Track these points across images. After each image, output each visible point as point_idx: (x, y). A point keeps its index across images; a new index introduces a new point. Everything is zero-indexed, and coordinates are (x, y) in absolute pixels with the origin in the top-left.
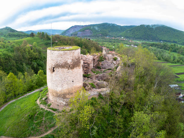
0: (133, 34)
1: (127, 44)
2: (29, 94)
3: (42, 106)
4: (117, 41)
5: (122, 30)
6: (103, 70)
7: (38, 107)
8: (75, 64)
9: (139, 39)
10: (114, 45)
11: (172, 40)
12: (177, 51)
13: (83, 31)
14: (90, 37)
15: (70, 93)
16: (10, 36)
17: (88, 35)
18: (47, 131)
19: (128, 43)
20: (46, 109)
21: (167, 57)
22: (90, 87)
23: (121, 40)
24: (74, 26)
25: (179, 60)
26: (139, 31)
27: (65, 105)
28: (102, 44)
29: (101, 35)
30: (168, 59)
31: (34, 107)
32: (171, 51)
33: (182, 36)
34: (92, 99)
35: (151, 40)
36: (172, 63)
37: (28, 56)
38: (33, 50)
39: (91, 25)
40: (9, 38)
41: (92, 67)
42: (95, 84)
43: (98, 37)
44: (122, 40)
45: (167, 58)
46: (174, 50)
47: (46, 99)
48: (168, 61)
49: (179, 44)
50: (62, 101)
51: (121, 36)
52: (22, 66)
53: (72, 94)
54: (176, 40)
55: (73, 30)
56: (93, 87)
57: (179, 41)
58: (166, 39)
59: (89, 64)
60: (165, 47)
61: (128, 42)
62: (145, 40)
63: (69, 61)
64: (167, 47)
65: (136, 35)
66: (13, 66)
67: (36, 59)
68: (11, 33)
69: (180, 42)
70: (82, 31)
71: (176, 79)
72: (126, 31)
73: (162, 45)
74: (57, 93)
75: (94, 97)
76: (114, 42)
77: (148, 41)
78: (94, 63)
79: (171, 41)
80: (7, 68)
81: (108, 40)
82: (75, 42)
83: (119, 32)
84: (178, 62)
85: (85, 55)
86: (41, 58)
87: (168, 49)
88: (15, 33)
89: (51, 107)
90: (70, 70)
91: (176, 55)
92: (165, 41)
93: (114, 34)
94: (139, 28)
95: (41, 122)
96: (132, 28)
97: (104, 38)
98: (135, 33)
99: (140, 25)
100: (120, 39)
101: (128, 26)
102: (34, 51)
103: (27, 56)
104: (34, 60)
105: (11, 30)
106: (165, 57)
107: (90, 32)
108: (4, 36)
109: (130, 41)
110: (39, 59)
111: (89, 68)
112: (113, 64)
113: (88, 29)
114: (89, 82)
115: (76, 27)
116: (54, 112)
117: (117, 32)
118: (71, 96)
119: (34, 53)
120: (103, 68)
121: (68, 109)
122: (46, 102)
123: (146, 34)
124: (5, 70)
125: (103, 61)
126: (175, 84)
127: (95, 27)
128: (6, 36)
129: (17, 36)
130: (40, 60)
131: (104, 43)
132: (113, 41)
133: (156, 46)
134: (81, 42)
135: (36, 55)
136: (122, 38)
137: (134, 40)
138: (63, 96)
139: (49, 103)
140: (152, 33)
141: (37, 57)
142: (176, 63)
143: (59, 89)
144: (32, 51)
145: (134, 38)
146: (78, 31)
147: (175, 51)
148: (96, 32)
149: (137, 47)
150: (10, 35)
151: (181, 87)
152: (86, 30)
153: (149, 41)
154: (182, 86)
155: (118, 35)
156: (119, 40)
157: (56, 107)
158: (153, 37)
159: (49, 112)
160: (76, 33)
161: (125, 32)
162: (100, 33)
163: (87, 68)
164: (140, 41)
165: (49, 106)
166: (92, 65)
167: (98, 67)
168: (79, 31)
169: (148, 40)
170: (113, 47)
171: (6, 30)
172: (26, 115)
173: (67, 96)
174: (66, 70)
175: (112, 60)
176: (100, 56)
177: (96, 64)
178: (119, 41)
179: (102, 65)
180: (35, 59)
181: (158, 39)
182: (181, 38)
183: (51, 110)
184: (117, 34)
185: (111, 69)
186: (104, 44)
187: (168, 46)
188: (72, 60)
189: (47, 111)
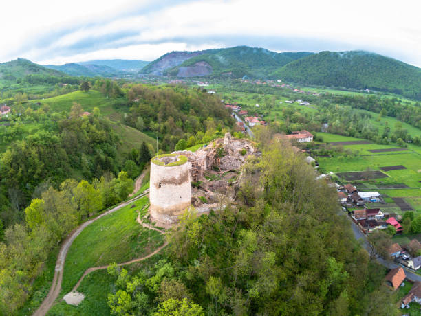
0: (302, 72)
1: (288, 97)
2: (112, 210)
3: (145, 225)
4: (266, 89)
5: (279, 63)
6: (223, 172)
7: (141, 227)
8: (183, 179)
9: (317, 83)
10: (259, 101)
11: (391, 86)
12: (398, 114)
13: (192, 65)
14: (206, 78)
15: (178, 210)
16: (31, 81)
17: (203, 74)
18: (153, 251)
19: (290, 94)
20: (150, 228)
21: (369, 130)
22: (199, 201)
23: (275, 88)
24: (170, 52)
25: (395, 136)
26: (317, 66)
27: (172, 223)
28: (234, 98)
29: (232, 75)
30: (371, 135)
31: (136, 227)
32: (384, 115)
33: (413, 78)
34: (202, 216)
35: (344, 88)
36: (379, 143)
37: (88, 138)
38: (95, 126)
39: (209, 51)
40: (30, 86)
41: (205, 169)
42: (207, 198)
43: (225, 78)
44: (277, 89)
45: (369, 133)
46: (391, 112)
47: (149, 217)
48: (370, 139)
49: (407, 97)
50: (168, 219)
51: (275, 78)
52: (78, 158)
53: (179, 210)
54: (400, 87)
55: (168, 62)
56: (204, 201)
57: (407, 90)
58: (376, 84)
59: (199, 168)
60: (372, 106)
61: (290, 92)
62: (329, 86)
63: (177, 177)
64: (375, 106)
65: (310, 75)
66: (64, 159)
67: (101, 142)
68: (33, 75)
69: (408, 92)
70: (189, 66)
71: (378, 181)
72: (287, 66)
73: (366, 101)
74: (163, 210)
75: (204, 214)
76: (260, 93)
77: (335, 89)
78: (208, 163)
79: (389, 88)
80: (51, 164)
81: (246, 87)
82: (174, 100)
83: (272, 67)
84: (394, 140)
85: (194, 153)
86: (111, 139)
87: (378, 109)
88: (42, 75)
89: (156, 225)
90: (178, 186)
91: (392, 123)
92: (376, 89)
93: (262, 72)
94: (317, 59)
95: (147, 242)
96: (302, 59)
97: (237, 82)
98: (309, 70)
99: (321, 53)
100: (272, 86)
101: (294, 54)
102: (97, 127)
103: (86, 137)
104: (98, 145)
105: (30, 66)
106: (365, 130)
107: (207, 67)
108: (18, 83)
109: (296, 90)
110: (106, 142)
111: (199, 173)
112: (239, 161)
113: (204, 60)
114: (200, 194)
115: (174, 54)
116: (160, 231)
117: (269, 67)
118: (178, 213)
119: (97, 131)
120: (222, 169)
121: (175, 227)
122: (149, 220)
123: (333, 73)
124: (49, 168)
125: (223, 156)
126: (373, 190)
127: (217, 56)
128: (22, 82)
129: (46, 81)
130: (108, 144)
131: (238, 94)
132: (258, 89)
133: (351, 102)
134: (186, 100)
135: (103, 135)
136: (279, 81)
137: (305, 86)
138: (170, 213)
139: (153, 221)
140: (347, 71)
141: (103, 139)
142: (387, 144)
143: (166, 206)
144: (93, 127)
145: (305, 82)
146: (179, 66)
147: (392, 115)
148: (221, 68)
149: (308, 104)
150: (32, 79)
151: (387, 197)
152: (198, 64)
153: (338, 89)
154: (388, 195)
155: (269, 75)
156: (270, 87)
157: (161, 226)
158: (349, 79)
159: (155, 231)
160: (175, 70)
161: (285, 67)
162: (229, 70)
163: (197, 172)
164: (318, 88)
165: (154, 224)
166: (204, 167)
167: (214, 168)
168: (182, 65)
169: (337, 86)
170: (257, 105)
171: (20, 68)
172: (128, 237)
173: (174, 213)
174: (173, 186)
175: (237, 154)
176: (219, 147)
177: (211, 163)
178: (270, 91)
179: (221, 163)
180: (99, 143)
181: (360, 85)
182: (411, 83)
183: (157, 230)
184: (267, 73)
185: (233, 172)
186: (236, 98)
187: (379, 103)
188: (180, 175)
189: (151, 230)
